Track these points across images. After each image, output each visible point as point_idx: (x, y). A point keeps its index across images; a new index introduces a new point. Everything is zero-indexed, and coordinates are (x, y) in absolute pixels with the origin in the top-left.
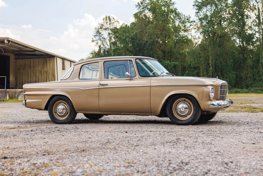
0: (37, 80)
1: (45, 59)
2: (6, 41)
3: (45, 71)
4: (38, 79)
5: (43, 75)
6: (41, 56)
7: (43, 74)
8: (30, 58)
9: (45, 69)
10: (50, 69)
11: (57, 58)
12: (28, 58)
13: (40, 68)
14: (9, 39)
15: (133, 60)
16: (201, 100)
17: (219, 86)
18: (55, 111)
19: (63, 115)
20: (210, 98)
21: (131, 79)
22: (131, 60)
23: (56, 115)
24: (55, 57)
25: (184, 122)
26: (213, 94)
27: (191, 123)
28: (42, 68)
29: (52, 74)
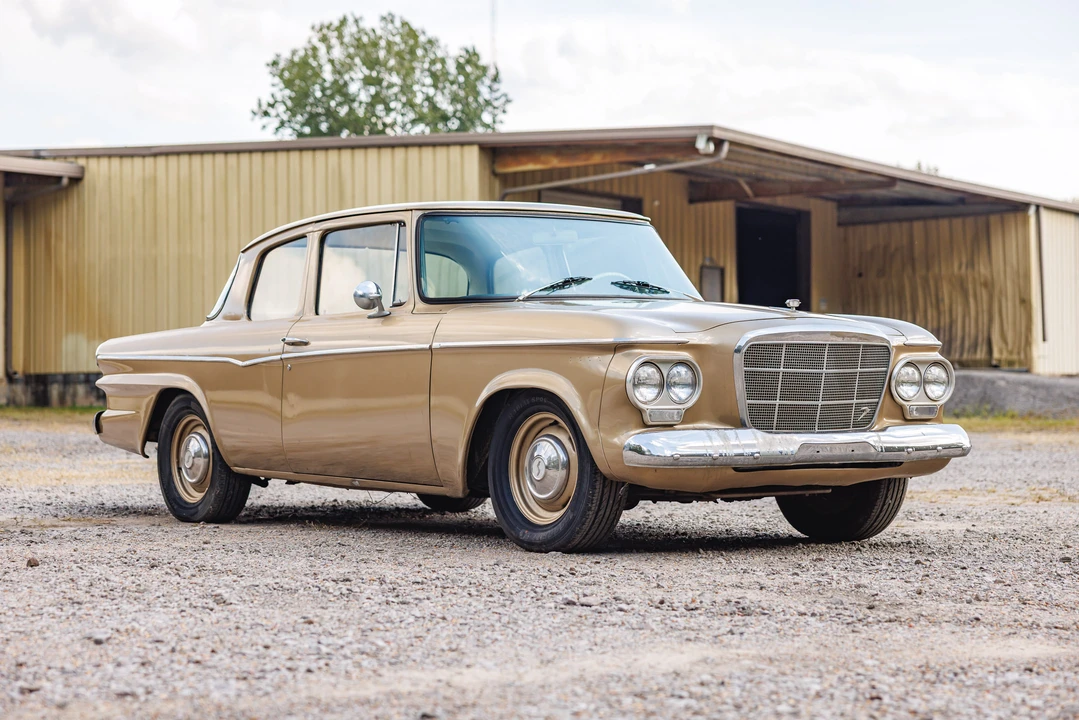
0: (947, 328)
1: (981, 220)
2: (701, 144)
3: (982, 280)
4: (948, 320)
5: (971, 300)
6: (961, 208)
7: (971, 292)
8: (911, 220)
9: (983, 269)
10: (1008, 269)
11: (1044, 214)
12: (899, 220)
13: (956, 267)
14: (717, 134)
15: (411, 220)
16: (596, 424)
17: (738, 351)
18: (178, 463)
19: (198, 482)
20: (640, 411)
21: (383, 316)
22: (402, 224)
23: (181, 479)
24: (1032, 211)
25: (540, 536)
26: (691, 395)
27: (561, 541)
28: (967, 268)
29: (1017, 295)
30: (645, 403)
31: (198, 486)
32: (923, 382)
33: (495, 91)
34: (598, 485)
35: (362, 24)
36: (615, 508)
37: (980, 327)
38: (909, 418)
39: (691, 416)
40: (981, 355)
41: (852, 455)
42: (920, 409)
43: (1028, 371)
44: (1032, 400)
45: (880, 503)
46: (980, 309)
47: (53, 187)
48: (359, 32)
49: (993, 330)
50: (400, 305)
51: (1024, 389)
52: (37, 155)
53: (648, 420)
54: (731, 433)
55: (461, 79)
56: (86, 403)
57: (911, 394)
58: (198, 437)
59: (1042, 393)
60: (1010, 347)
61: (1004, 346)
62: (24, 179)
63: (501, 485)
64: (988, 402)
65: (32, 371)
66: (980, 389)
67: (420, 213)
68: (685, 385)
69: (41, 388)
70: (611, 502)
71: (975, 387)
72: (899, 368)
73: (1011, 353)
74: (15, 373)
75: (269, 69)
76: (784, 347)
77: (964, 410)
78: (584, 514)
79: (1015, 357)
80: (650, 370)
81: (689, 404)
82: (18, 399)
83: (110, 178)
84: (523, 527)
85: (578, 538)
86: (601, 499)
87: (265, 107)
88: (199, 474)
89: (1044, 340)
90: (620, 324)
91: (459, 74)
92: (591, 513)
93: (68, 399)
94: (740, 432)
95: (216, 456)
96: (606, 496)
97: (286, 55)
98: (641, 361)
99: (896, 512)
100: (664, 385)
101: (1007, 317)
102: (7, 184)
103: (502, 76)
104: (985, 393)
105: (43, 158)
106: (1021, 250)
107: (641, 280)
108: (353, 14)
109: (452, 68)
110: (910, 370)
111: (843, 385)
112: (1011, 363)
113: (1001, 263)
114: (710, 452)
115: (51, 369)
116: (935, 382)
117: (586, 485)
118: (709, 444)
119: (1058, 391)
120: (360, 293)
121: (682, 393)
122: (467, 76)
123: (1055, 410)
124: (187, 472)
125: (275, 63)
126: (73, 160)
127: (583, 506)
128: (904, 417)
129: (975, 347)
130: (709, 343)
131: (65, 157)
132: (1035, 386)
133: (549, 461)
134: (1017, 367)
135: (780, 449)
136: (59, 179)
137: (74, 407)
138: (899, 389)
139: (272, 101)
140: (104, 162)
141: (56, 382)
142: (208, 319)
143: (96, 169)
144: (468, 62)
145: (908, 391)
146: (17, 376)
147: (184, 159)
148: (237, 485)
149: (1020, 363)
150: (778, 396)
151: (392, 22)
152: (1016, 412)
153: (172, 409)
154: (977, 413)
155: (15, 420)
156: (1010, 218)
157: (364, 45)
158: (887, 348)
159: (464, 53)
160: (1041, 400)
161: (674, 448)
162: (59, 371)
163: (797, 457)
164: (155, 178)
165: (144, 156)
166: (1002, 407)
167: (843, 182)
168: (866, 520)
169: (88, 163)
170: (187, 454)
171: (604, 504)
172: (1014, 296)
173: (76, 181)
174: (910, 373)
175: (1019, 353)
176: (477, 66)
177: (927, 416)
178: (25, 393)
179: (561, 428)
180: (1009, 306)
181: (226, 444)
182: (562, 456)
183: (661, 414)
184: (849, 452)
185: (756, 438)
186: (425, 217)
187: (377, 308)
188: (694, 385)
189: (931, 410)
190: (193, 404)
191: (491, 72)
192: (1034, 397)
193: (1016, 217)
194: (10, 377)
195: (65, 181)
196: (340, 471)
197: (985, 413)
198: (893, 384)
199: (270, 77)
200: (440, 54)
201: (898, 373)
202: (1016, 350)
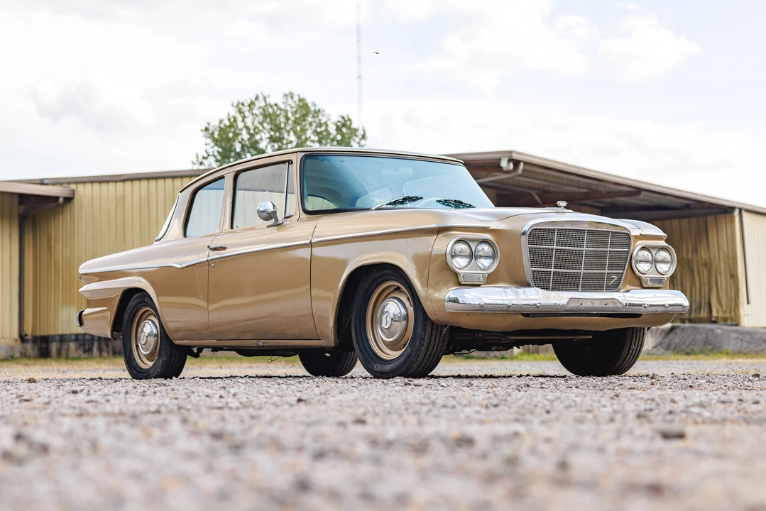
1: (701, 220)
2: (504, 164)
3: (703, 262)
5: (696, 276)
6: (686, 212)
7: (696, 270)
9: (703, 254)
10: (721, 254)
11: (745, 215)
13: (685, 253)
14: (515, 156)
15: (297, 159)
16: (426, 284)
17: (524, 234)
18: (136, 342)
19: (150, 354)
20: (456, 274)
21: (278, 225)
22: (290, 162)
23: (138, 353)
24: (737, 212)
25: (388, 367)
26: (493, 263)
27: (403, 369)
28: (692, 253)
29: (728, 271)
30: (460, 269)
31: (149, 357)
32: (655, 262)
33: (363, 146)
34: (428, 329)
35: (268, 101)
36: (440, 345)
37: (703, 294)
38: (645, 286)
39: (492, 279)
40: (704, 314)
41: (605, 308)
42: (653, 280)
43: (737, 325)
44: (740, 342)
45: (626, 348)
46: (702, 282)
47: (53, 205)
48: (266, 105)
49: (712, 296)
50: (290, 217)
51: (734, 335)
52: (42, 182)
53: (461, 279)
54: (521, 290)
55: (339, 137)
56: (76, 355)
57: (646, 269)
58: (150, 323)
59: (747, 338)
60: (724, 308)
61: (720, 308)
62: (33, 199)
63: (361, 334)
64: (710, 344)
65: (38, 334)
66: (703, 336)
67: (303, 154)
68: (487, 257)
69: (45, 345)
70: (437, 340)
71: (700, 334)
72: (637, 250)
73: (725, 312)
74: (26, 335)
75: (203, 133)
76: (556, 231)
77: (693, 350)
78: (419, 349)
79: (728, 315)
80: (463, 247)
81: (491, 270)
82: (28, 354)
83: (92, 197)
84: (376, 362)
85: (415, 366)
86: (430, 338)
87: (201, 160)
88: (151, 348)
89: (748, 303)
90: (441, 216)
91: (337, 134)
92: (423, 348)
93: (64, 352)
94: (527, 290)
95: (164, 335)
96: (433, 337)
97: (215, 123)
98: (456, 239)
99: (638, 355)
100: (472, 256)
101: (721, 286)
102: (20, 203)
103: (367, 135)
104: (707, 338)
105: (46, 184)
106: (729, 240)
107: (458, 199)
108: (262, 94)
109: (332, 130)
110: (645, 253)
111: (597, 260)
112: (725, 320)
113: (716, 250)
114: (506, 302)
115: (52, 332)
116: (663, 262)
117: (420, 328)
118: (505, 297)
119: (758, 336)
120: (262, 209)
121: (486, 262)
122: (343, 135)
123: (756, 349)
124: (142, 347)
125: (207, 129)
126: (67, 185)
127: (417, 344)
128: (641, 284)
129: (699, 308)
130: (504, 228)
131: (61, 184)
132: (743, 333)
133: (394, 315)
134: (729, 322)
135: (555, 302)
136: (57, 198)
137: (67, 357)
138: (637, 265)
139: (206, 155)
140: (88, 186)
141: (55, 341)
142: (157, 241)
143: (83, 191)
144: (344, 125)
145: (643, 267)
146: (27, 337)
147: (144, 183)
148: (178, 355)
149: (732, 320)
150: (553, 265)
151: (292, 97)
152: (730, 351)
153: (132, 303)
154: (702, 352)
155: (26, 364)
156: (721, 218)
157: (270, 114)
158: (628, 235)
159: (340, 119)
160: (747, 342)
161: (481, 300)
162: (56, 333)
163: (567, 307)
164: (124, 197)
165: (116, 182)
166: (720, 348)
167: (604, 192)
168: (617, 361)
169: (77, 187)
170: (143, 334)
171: (432, 342)
172: (726, 273)
173: (69, 200)
174: (645, 255)
175: (730, 313)
176: (349, 128)
177: (657, 285)
178: (33, 349)
179: (402, 292)
180: (723, 280)
181: (171, 325)
182: (403, 312)
183: (471, 276)
184: (603, 305)
185: (538, 294)
186: (305, 156)
187: (273, 220)
188: (493, 257)
189: (660, 281)
190: (146, 299)
191: (360, 133)
192: (742, 340)
193: (725, 218)
194: (23, 338)
195: (61, 200)
196: (250, 337)
197: (707, 352)
198: (633, 261)
199: (204, 138)
200: (324, 120)
201: (637, 254)
202: (728, 311)
